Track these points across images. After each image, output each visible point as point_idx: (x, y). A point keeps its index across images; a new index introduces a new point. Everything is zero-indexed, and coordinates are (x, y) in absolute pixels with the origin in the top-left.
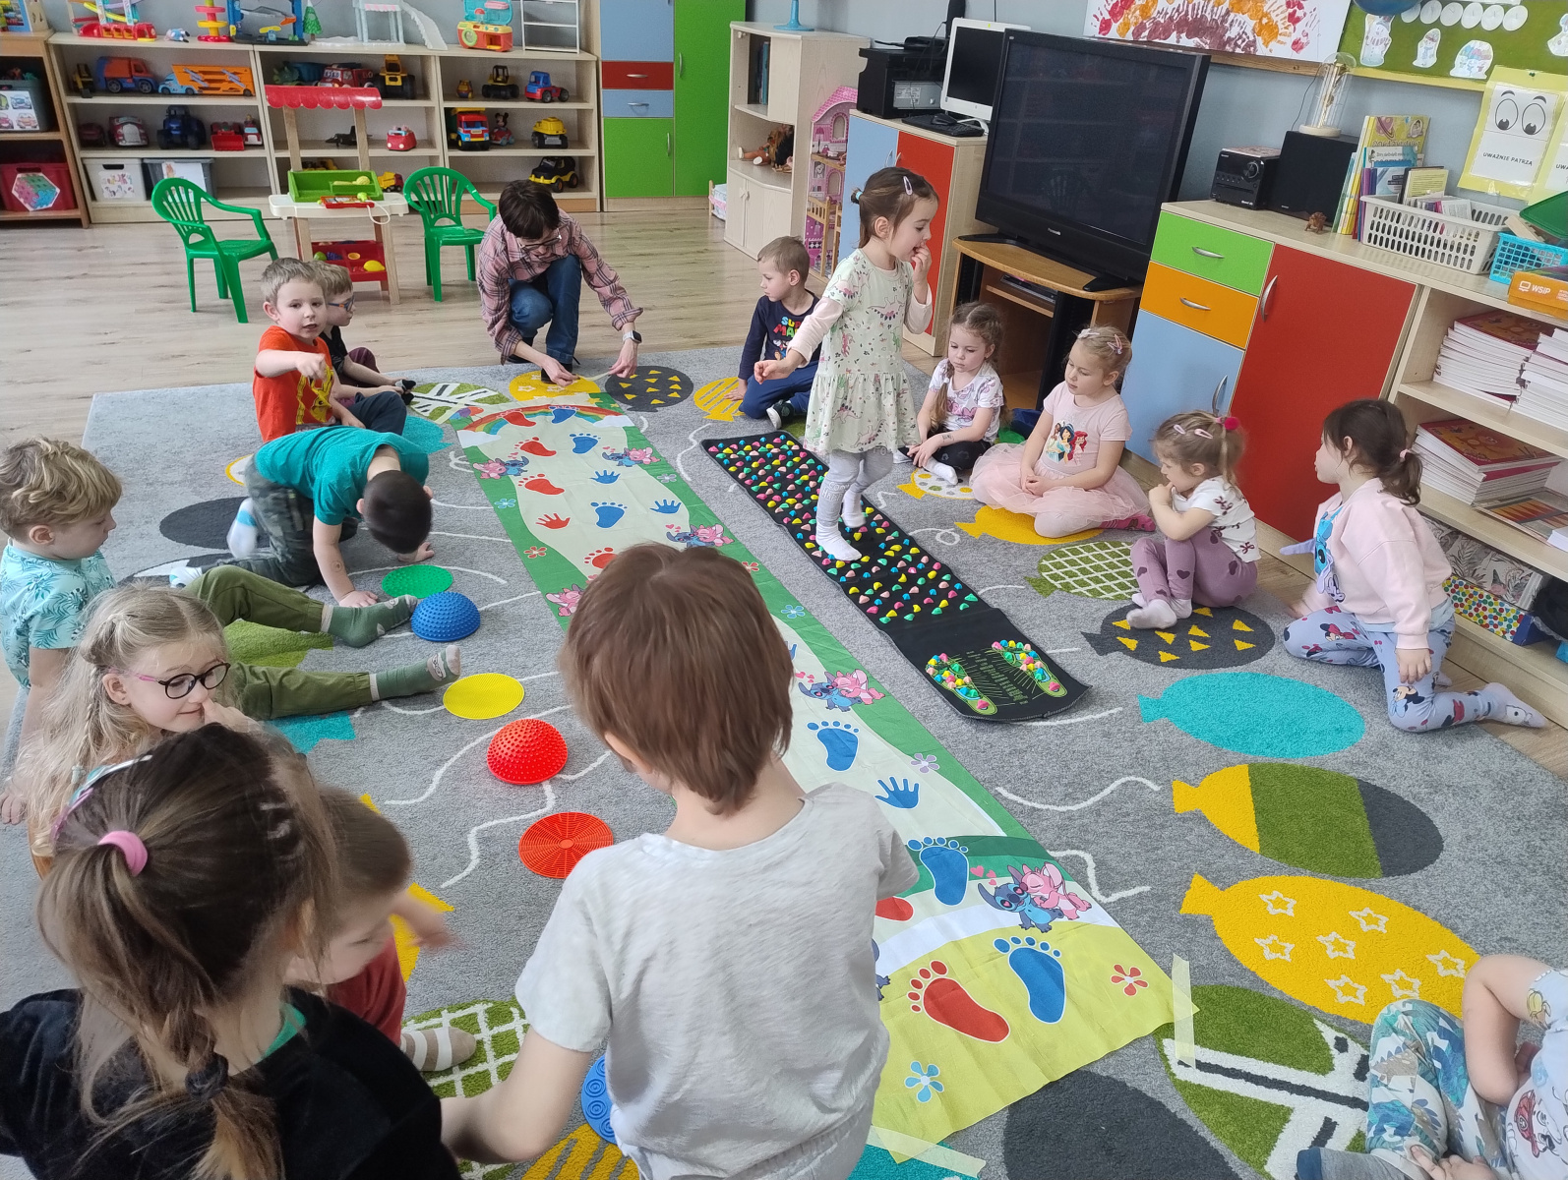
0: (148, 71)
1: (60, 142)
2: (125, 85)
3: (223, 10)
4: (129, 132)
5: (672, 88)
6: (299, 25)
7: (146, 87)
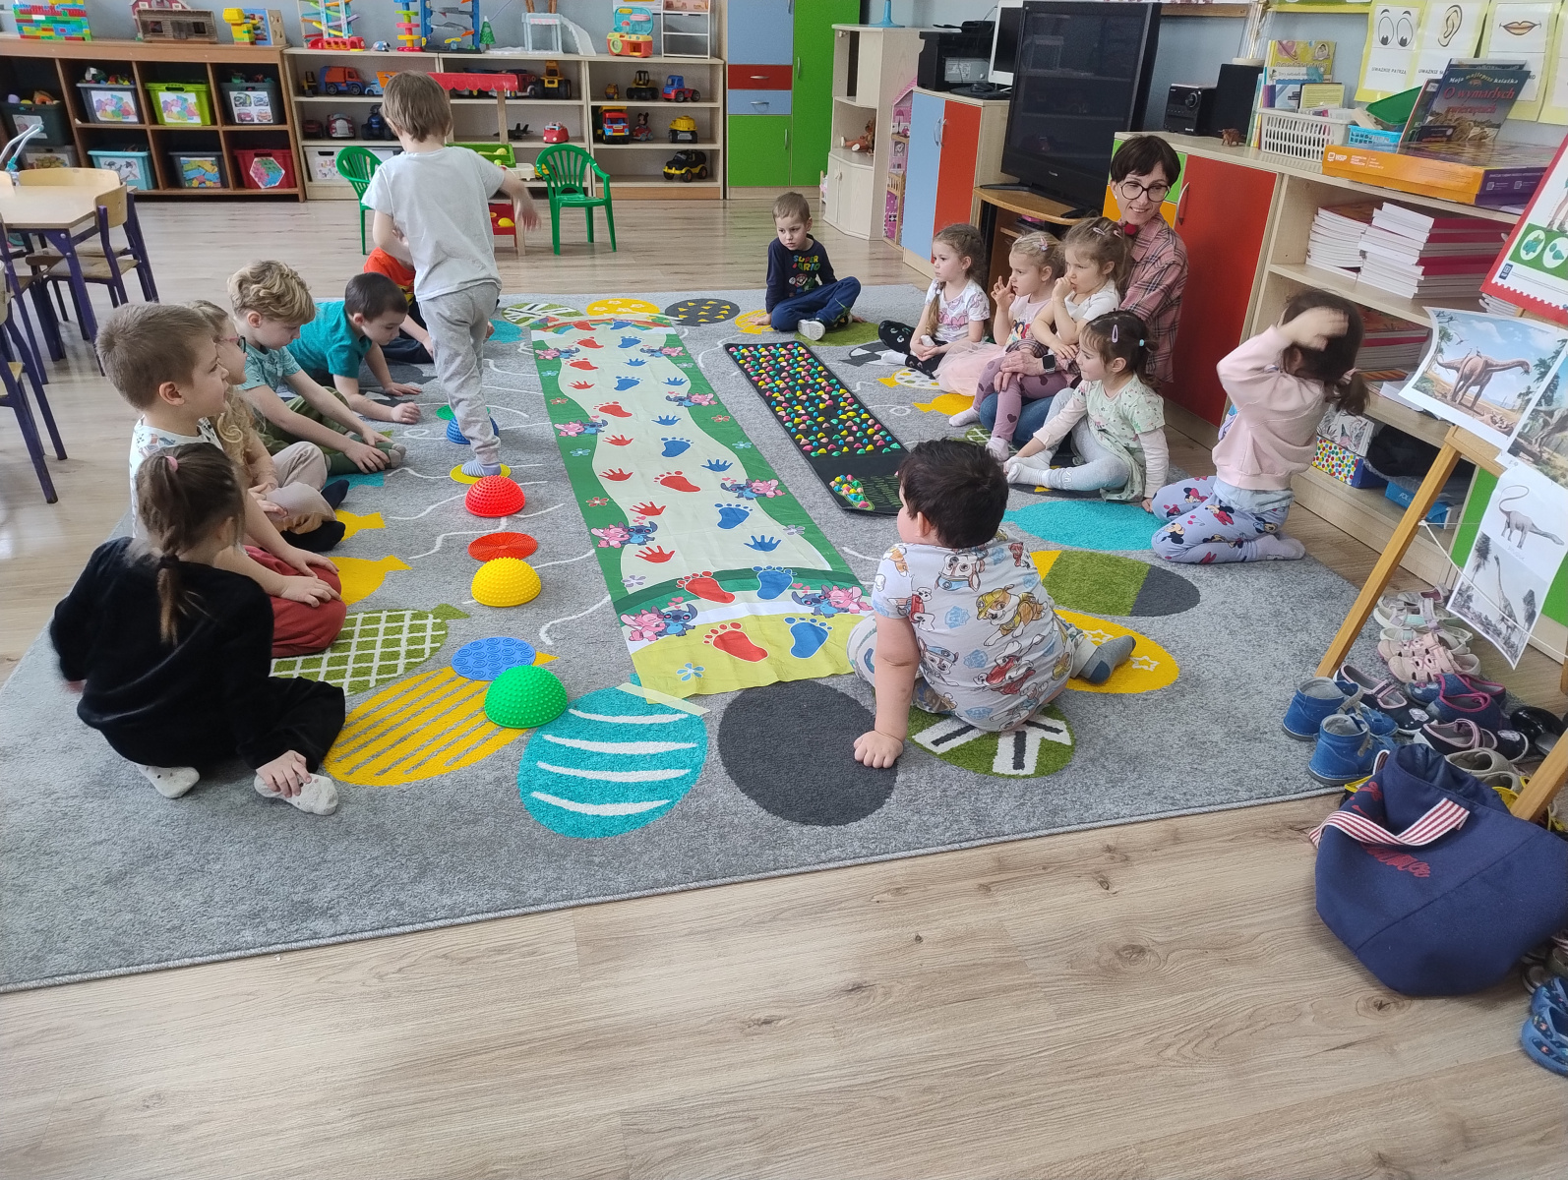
1: (286, 132)
2: (340, 88)
3: (418, 26)
4: (340, 127)
5: (790, 88)
6: (477, 36)
7: (355, 90)
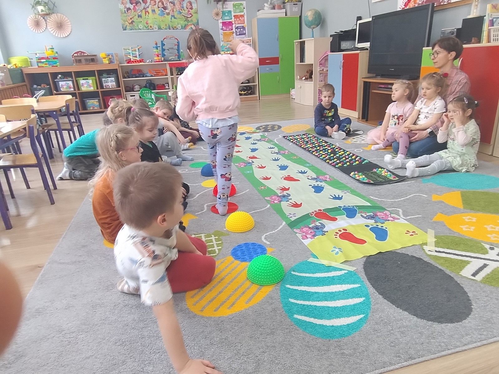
0: (142, 72)
1: (120, 90)
2: (136, 75)
3: (160, 54)
4: (137, 87)
5: (279, 64)
6: (179, 57)
7: (141, 75)
